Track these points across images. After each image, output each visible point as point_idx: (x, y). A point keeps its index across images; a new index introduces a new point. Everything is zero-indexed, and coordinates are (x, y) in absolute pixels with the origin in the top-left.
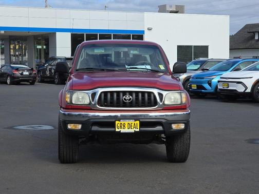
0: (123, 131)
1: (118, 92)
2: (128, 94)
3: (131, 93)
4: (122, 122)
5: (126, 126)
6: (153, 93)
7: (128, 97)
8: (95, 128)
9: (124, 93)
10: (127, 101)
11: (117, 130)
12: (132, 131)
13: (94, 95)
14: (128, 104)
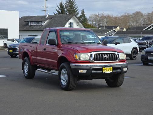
0: (106, 72)
1: (102, 54)
2: (106, 55)
3: (107, 54)
4: (106, 68)
5: (107, 70)
6: (116, 54)
7: (106, 56)
8: (93, 71)
9: (104, 54)
10: (106, 58)
11: (103, 72)
12: (109, 72)
13: (91, 55)
14: (106, 59)
